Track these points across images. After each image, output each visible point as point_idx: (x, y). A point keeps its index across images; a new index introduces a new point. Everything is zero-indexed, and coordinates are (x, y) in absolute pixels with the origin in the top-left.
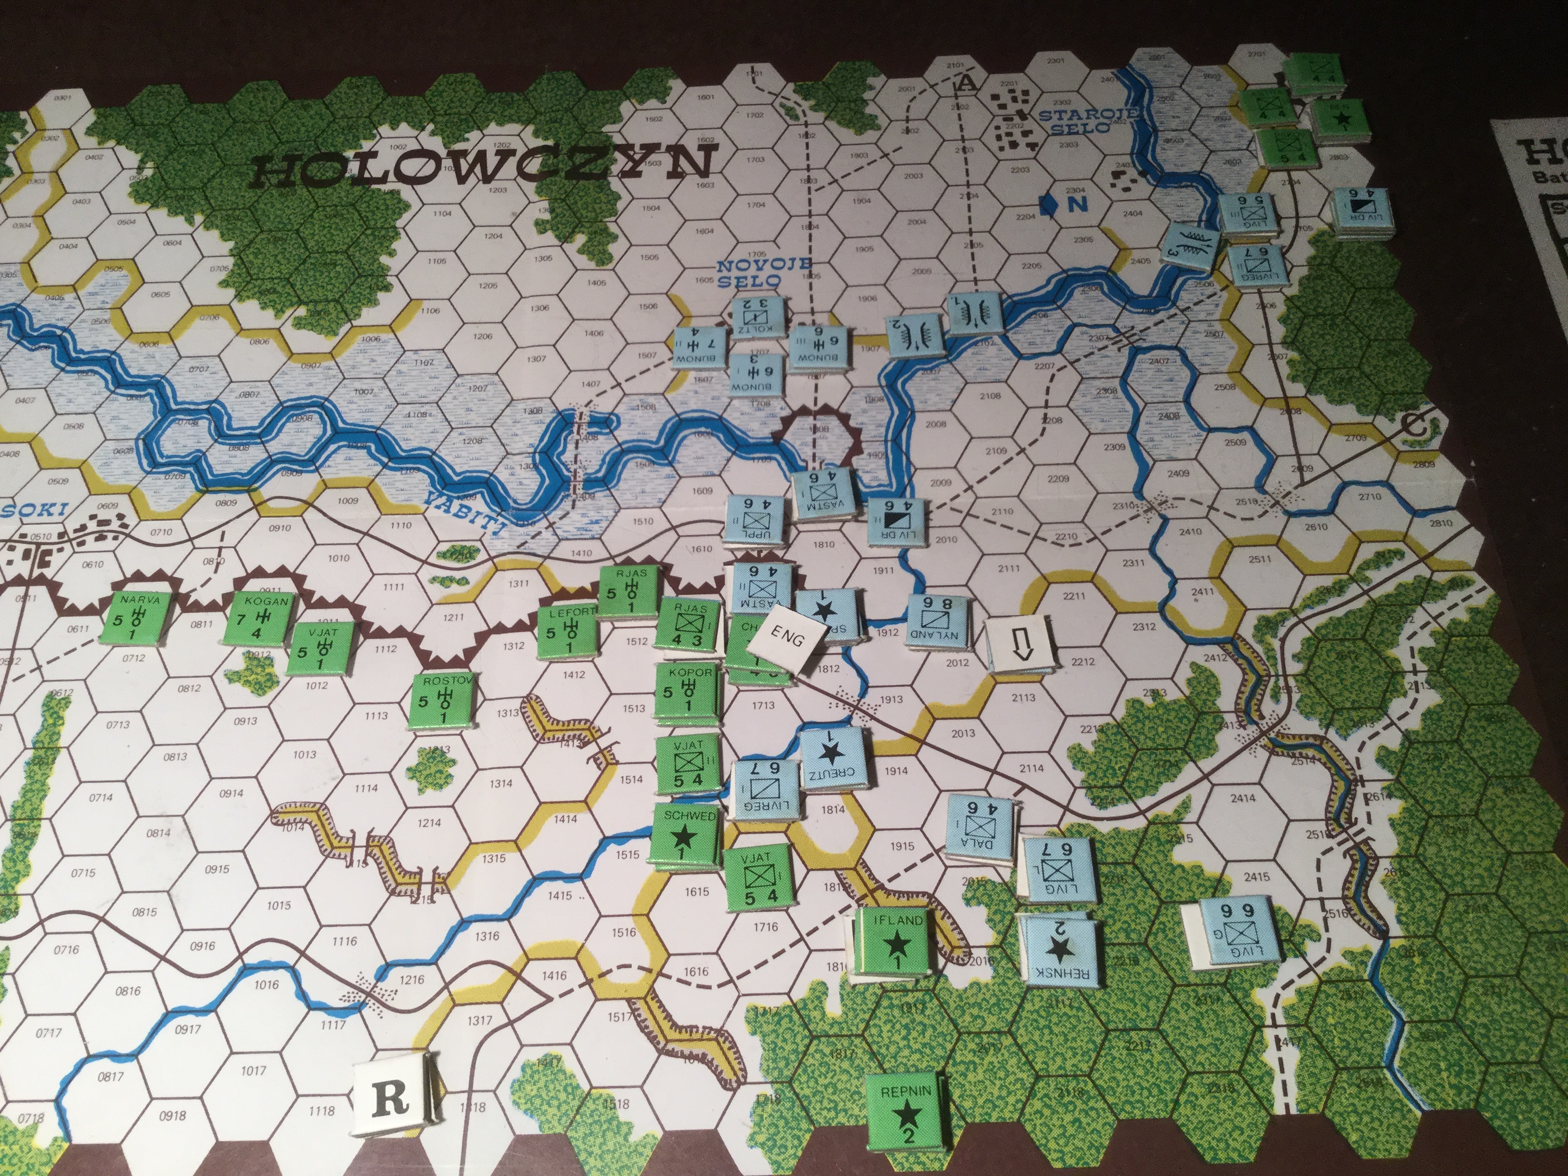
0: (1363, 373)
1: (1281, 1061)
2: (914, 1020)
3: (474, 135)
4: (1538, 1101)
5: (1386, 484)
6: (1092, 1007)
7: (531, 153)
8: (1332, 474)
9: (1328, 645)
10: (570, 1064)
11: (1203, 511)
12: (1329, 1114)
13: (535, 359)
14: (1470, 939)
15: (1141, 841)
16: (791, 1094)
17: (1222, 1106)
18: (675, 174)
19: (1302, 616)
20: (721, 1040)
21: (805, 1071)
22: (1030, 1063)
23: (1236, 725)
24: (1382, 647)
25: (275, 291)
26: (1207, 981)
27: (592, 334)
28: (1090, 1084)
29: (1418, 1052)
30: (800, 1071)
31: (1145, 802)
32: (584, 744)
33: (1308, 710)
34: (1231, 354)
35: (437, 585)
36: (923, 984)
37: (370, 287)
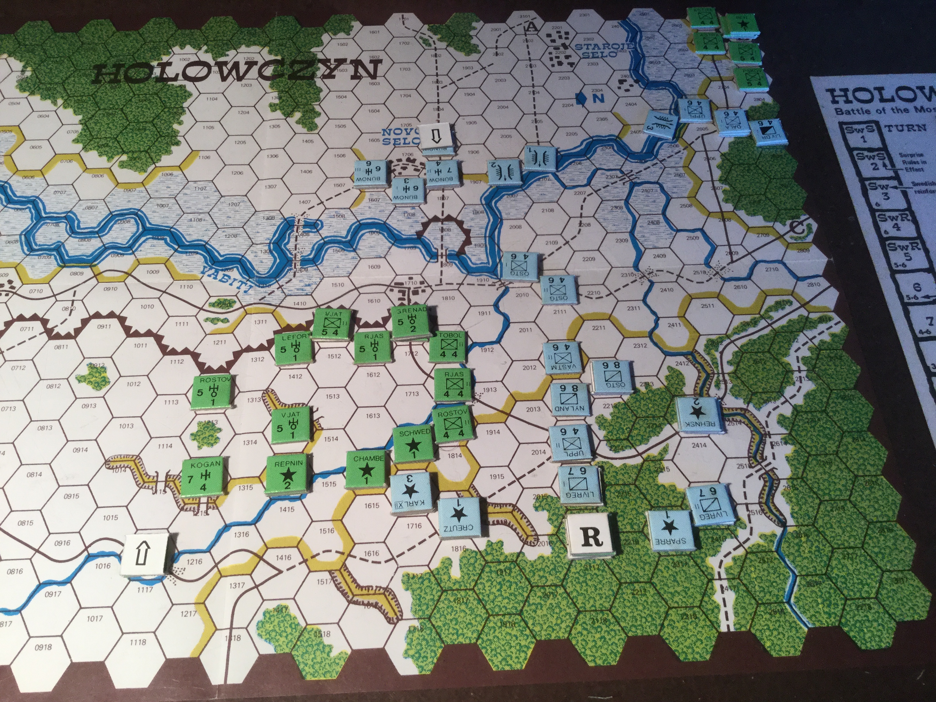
0: (766, 197)
1: (724, 600)
2: (504, 579)
3: (232, 53)
4: (876, 621)
5: (781, 262)
6: (611, 570)
7: (267, 64)
8: (749, 256)
9: (748, 355)
10: (293, 611)
11: (674, 278)
12: (753, 631)
13: (270, 187)
14: (835, 526)
15: (639, 471)
16: (430, 625)
17: (690, 627)
18: (356, 77)
19: (732, 339)
20: (387, 594)
21: (438, 612)
22: (574, 603)
24: (780, 356)
25: (107, 145)
26: (680, 553)
27: (305, 172)
28: (610, 615)
29: (805, 593)
30: (435, 611)
31: (641, 448)
33: (737, 393)
34: (690, 187)
35: (209, 323)
36: (510, 558)
37: (167, 143)
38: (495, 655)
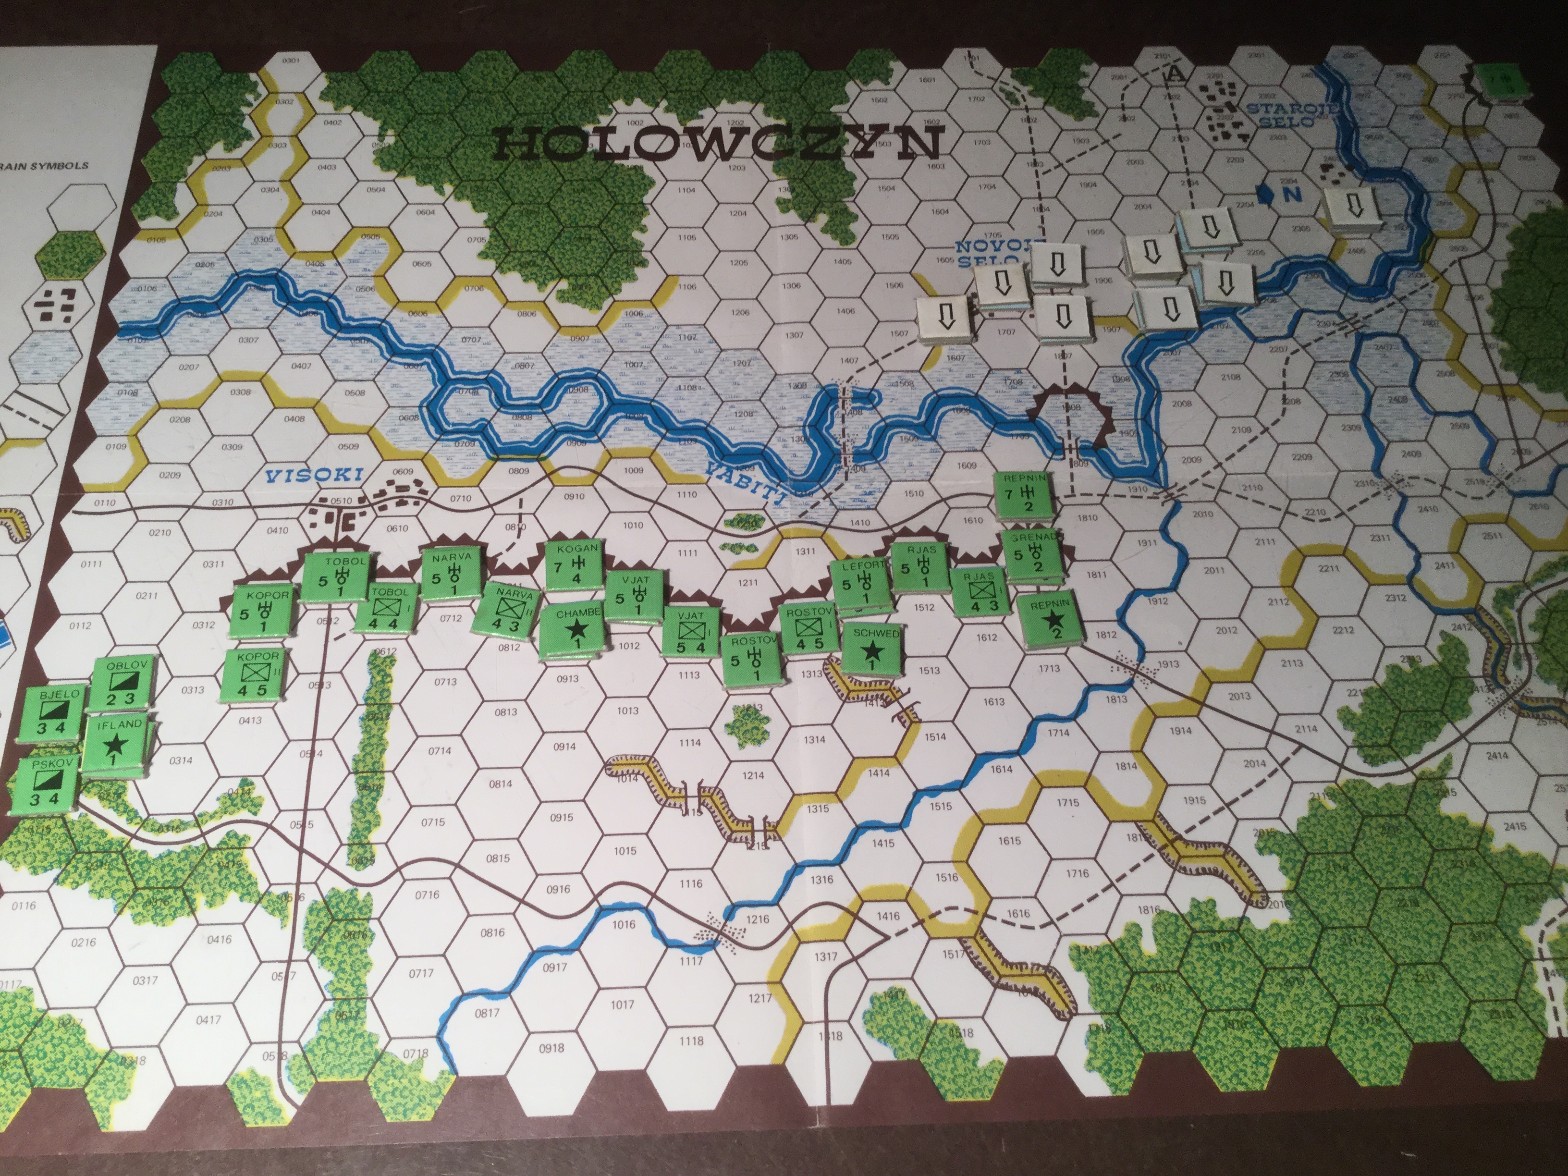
0: (1567, 363)
1: (1550, 989)
2: (1223, 958)
3: (708, 113)
6: (1382, 945)
7: (765, 132)
8: (1547, 458)
9: (1559, 616)
10: (914, 997)
11: (1437, 489)
13: (794, 335)
15: (1411, 795)
16: (1119, 1024)
17: (1503, 1029)
18: (905, 154)
19: (1534, 589)
20: (1050, 975)
21: (1130, 1004)
22: (1332, 995)
23: (1485, 689)
25: (534, 264)
26: (1480, 919)
27: (844, 311)
28: (1385, 1015)
30: (1125, 1003)
31: (1412, 760)
32: (887, 704)
33: (1547, 675)
34: (1448, 342)
35: (728, 552)
36: (1228, 926)
37: (627, 262)
38: (1222, 1070)
